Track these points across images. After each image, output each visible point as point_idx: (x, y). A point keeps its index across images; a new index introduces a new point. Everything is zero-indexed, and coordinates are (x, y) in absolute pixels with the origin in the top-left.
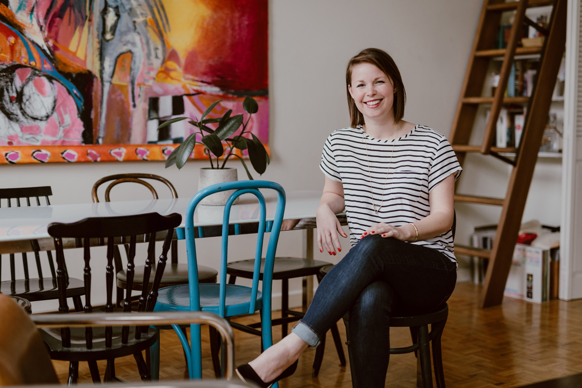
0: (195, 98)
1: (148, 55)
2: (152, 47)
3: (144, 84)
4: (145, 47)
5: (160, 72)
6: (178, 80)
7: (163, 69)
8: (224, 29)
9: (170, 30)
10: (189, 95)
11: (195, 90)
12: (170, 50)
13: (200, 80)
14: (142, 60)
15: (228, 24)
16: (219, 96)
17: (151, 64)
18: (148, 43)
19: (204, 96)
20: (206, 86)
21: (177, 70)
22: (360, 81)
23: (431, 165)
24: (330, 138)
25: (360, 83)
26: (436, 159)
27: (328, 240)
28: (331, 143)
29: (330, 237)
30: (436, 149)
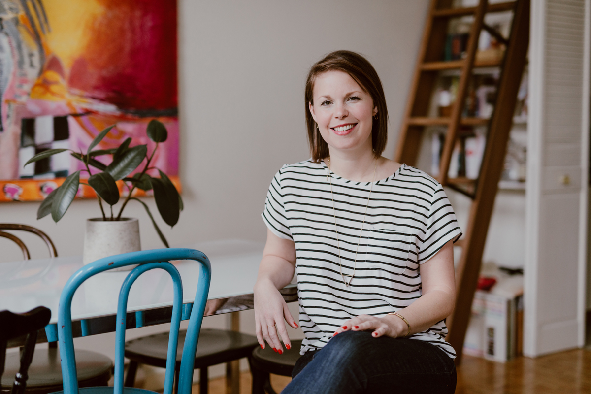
0: (84, 119)
1: (20, 63)
2: (25, 52)
3: (14, 101)
4: (16, 52)
5: (36, 85)
6: (62, 96)
7: (40, 81)
11: (83, 109)
12: (50, 57)
14: (12, 69)
16: (115, 117)
17: (24, 75)
18: (19, 47)
19: (96, 117)
20: (98, 104)
21: (60, 84)
22: (326, 97)
23: (426, 225)
24: (279, 177)
25: (325, 99)
26: (430, 216)
27: (272, 332)
28: (280, 185)
29: (274, 327)
30: (430, 203)
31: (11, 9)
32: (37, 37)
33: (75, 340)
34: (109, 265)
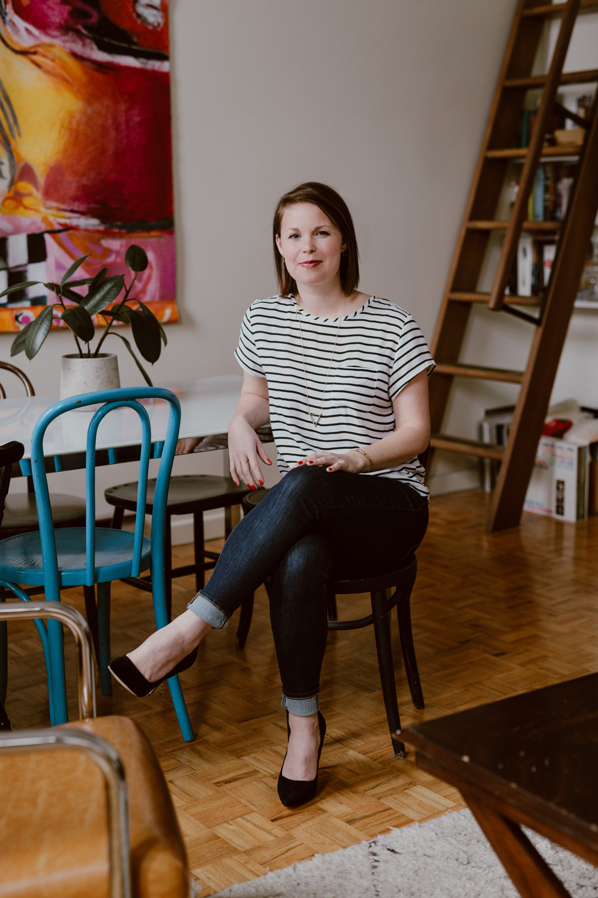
0: (62, 236)
5: (6, 199)
6: (36, 210)
7: (11, 194)
8: (104, 129)
9: (20, 135)
10: (52, 232)
11: (61, 224)
12: (21, 165)
13: (70, 208)
15: (110, 122)
16: (98, 231)
19: (77, 233)
20: (78, 218)
21: (34, 196)
22: (294, 229)
23: (393, 359)
24: (250, 314)
25: (293, 232)
26: (398, 350)
27: (245, 468)
28: (250, 322)
29: (247, 464)
30: (398, 335)
32: (6, 143)
33: (48, 475)
34: (77, 403)
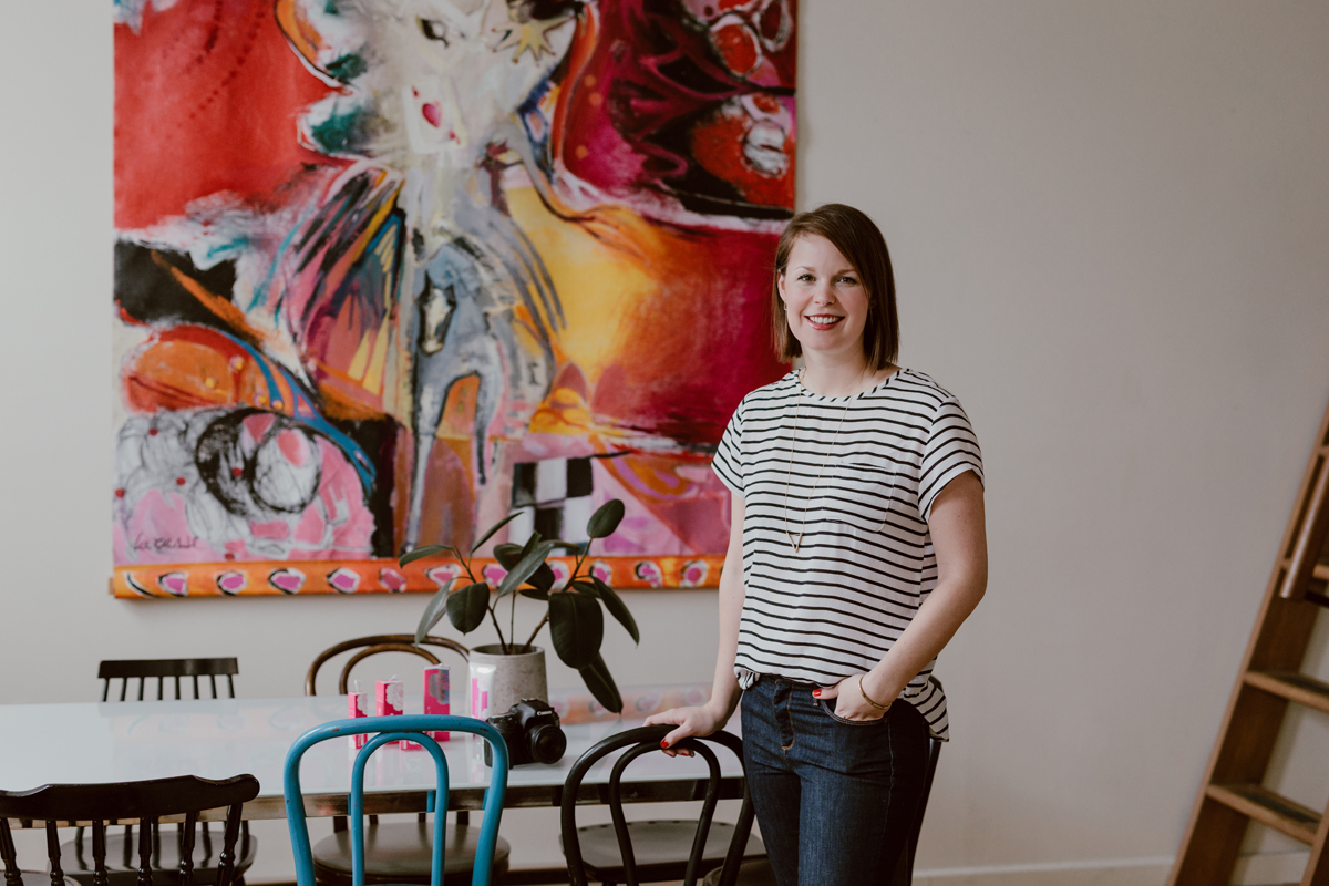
0: (617, 461)
1: (515, 380)
2: (523, 362)
3: (504, 437)
4: (508, 362)
5: (540, 411)
6: (582, 427)
7: (547, 405)
8: (690, 316)
9: (564, 326)
10: (603, 456)
11: (616, 446)
12: (564, 366)
13: (630, 424)
14: (502, 389)
15: (699, 305)
16: (673, 456)
17: (522, 397)
18: (514, 355)
19: (639, 458)
20: (643, 437)
21: (579, 407)
22: (808, 268)
23: (922, 456)
25: (805, 271)
26: (929, 441)
30: (931, 420)
31: (502, 298)
32: (544, 338)
